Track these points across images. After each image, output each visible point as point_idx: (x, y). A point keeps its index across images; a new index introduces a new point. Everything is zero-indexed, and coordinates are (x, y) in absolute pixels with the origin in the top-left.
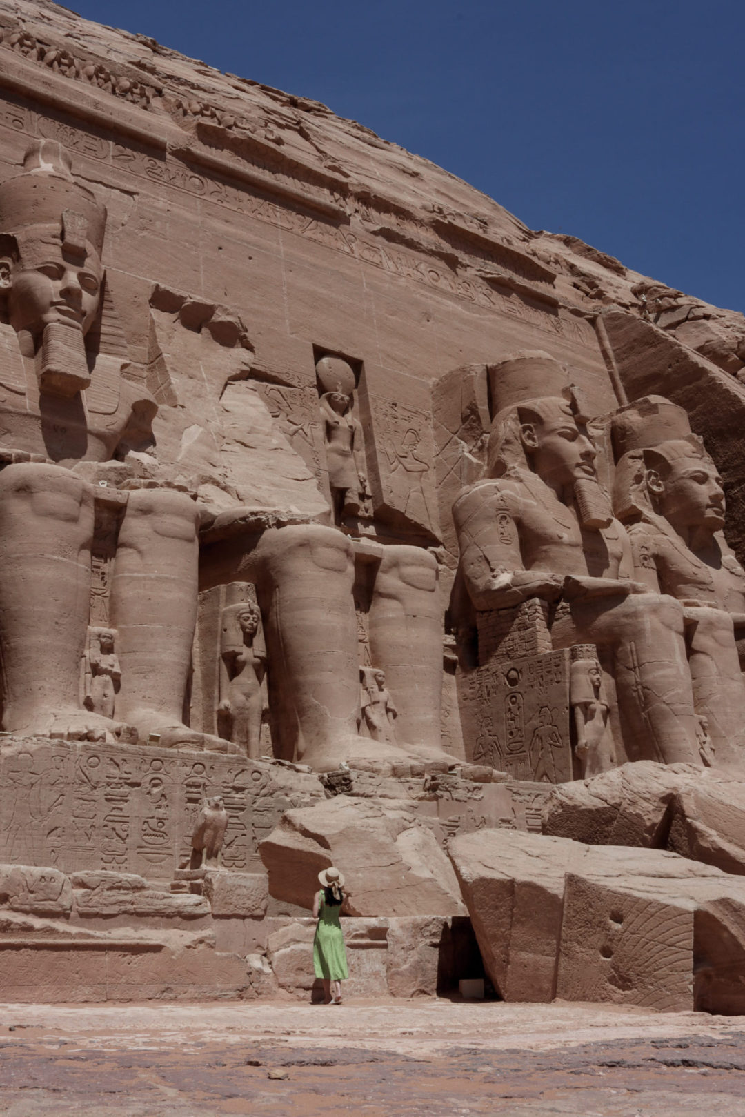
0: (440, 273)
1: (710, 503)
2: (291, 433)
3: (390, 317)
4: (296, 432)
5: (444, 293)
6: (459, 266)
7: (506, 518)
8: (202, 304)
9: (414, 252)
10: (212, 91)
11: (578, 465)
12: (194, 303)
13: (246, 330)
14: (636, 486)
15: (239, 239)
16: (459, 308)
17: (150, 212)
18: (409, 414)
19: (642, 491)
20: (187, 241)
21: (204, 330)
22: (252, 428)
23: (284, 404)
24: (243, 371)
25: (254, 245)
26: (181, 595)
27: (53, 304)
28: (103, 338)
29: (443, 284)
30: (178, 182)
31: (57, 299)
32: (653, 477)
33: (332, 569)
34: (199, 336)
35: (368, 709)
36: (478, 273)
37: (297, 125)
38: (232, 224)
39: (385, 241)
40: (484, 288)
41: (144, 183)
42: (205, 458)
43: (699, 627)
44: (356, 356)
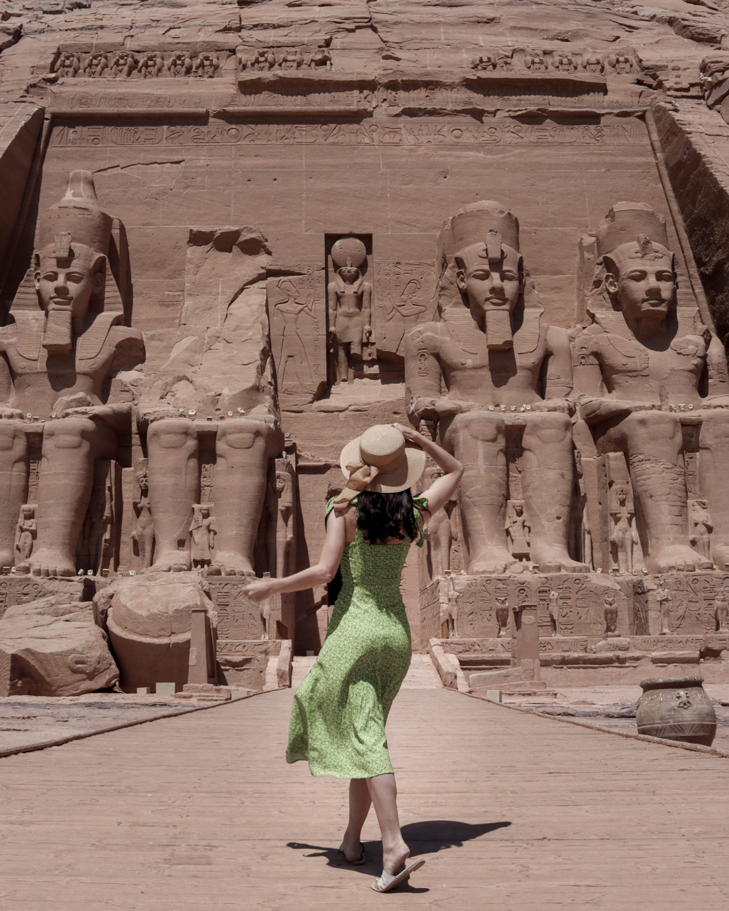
0: (463, 128)
1: (646, 297)
2: (297, 312)
3: (405, 187)
4: (302, 310)
5: (467, 147)
6: (486, 114)
7: (424, 355)
8: (229, 232)
9: (438, 118)
10: (291, 24)
11: (487, 299)
12: (222, 233)
13: (267, 240)
14: (596, 290)
15: (265, 168)
16: (481, 155)
17: (192, 172)
18: (410, 267)
19: (601, 294)
20: (221, 185)
21: (235, 248)
22: (237, 326)
23: (294, 290)
24: (260, 275)
25: (279, 168)
26: (67, 481)
27: (51, 298)
28: (106, 301)
29: (467, 138)
30: (217, 139)
31: (54, 295)
32: (611, 280)
33: (169, 448)
34: (231, 254)
35: (194, 531)
36: (507, 114)
37: (369, 21)
38: (261, 156)
39: (408, 118)
40: (512, 126)
41: (189, 150)
42: (185, 362)
43: (527, 430)
44: (365, 232)
